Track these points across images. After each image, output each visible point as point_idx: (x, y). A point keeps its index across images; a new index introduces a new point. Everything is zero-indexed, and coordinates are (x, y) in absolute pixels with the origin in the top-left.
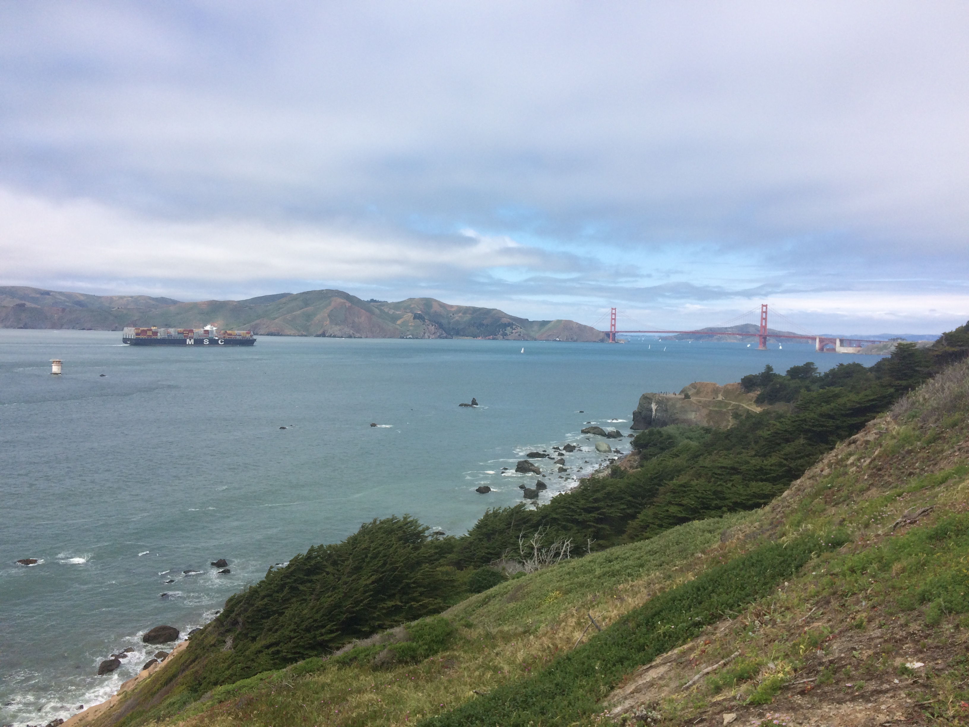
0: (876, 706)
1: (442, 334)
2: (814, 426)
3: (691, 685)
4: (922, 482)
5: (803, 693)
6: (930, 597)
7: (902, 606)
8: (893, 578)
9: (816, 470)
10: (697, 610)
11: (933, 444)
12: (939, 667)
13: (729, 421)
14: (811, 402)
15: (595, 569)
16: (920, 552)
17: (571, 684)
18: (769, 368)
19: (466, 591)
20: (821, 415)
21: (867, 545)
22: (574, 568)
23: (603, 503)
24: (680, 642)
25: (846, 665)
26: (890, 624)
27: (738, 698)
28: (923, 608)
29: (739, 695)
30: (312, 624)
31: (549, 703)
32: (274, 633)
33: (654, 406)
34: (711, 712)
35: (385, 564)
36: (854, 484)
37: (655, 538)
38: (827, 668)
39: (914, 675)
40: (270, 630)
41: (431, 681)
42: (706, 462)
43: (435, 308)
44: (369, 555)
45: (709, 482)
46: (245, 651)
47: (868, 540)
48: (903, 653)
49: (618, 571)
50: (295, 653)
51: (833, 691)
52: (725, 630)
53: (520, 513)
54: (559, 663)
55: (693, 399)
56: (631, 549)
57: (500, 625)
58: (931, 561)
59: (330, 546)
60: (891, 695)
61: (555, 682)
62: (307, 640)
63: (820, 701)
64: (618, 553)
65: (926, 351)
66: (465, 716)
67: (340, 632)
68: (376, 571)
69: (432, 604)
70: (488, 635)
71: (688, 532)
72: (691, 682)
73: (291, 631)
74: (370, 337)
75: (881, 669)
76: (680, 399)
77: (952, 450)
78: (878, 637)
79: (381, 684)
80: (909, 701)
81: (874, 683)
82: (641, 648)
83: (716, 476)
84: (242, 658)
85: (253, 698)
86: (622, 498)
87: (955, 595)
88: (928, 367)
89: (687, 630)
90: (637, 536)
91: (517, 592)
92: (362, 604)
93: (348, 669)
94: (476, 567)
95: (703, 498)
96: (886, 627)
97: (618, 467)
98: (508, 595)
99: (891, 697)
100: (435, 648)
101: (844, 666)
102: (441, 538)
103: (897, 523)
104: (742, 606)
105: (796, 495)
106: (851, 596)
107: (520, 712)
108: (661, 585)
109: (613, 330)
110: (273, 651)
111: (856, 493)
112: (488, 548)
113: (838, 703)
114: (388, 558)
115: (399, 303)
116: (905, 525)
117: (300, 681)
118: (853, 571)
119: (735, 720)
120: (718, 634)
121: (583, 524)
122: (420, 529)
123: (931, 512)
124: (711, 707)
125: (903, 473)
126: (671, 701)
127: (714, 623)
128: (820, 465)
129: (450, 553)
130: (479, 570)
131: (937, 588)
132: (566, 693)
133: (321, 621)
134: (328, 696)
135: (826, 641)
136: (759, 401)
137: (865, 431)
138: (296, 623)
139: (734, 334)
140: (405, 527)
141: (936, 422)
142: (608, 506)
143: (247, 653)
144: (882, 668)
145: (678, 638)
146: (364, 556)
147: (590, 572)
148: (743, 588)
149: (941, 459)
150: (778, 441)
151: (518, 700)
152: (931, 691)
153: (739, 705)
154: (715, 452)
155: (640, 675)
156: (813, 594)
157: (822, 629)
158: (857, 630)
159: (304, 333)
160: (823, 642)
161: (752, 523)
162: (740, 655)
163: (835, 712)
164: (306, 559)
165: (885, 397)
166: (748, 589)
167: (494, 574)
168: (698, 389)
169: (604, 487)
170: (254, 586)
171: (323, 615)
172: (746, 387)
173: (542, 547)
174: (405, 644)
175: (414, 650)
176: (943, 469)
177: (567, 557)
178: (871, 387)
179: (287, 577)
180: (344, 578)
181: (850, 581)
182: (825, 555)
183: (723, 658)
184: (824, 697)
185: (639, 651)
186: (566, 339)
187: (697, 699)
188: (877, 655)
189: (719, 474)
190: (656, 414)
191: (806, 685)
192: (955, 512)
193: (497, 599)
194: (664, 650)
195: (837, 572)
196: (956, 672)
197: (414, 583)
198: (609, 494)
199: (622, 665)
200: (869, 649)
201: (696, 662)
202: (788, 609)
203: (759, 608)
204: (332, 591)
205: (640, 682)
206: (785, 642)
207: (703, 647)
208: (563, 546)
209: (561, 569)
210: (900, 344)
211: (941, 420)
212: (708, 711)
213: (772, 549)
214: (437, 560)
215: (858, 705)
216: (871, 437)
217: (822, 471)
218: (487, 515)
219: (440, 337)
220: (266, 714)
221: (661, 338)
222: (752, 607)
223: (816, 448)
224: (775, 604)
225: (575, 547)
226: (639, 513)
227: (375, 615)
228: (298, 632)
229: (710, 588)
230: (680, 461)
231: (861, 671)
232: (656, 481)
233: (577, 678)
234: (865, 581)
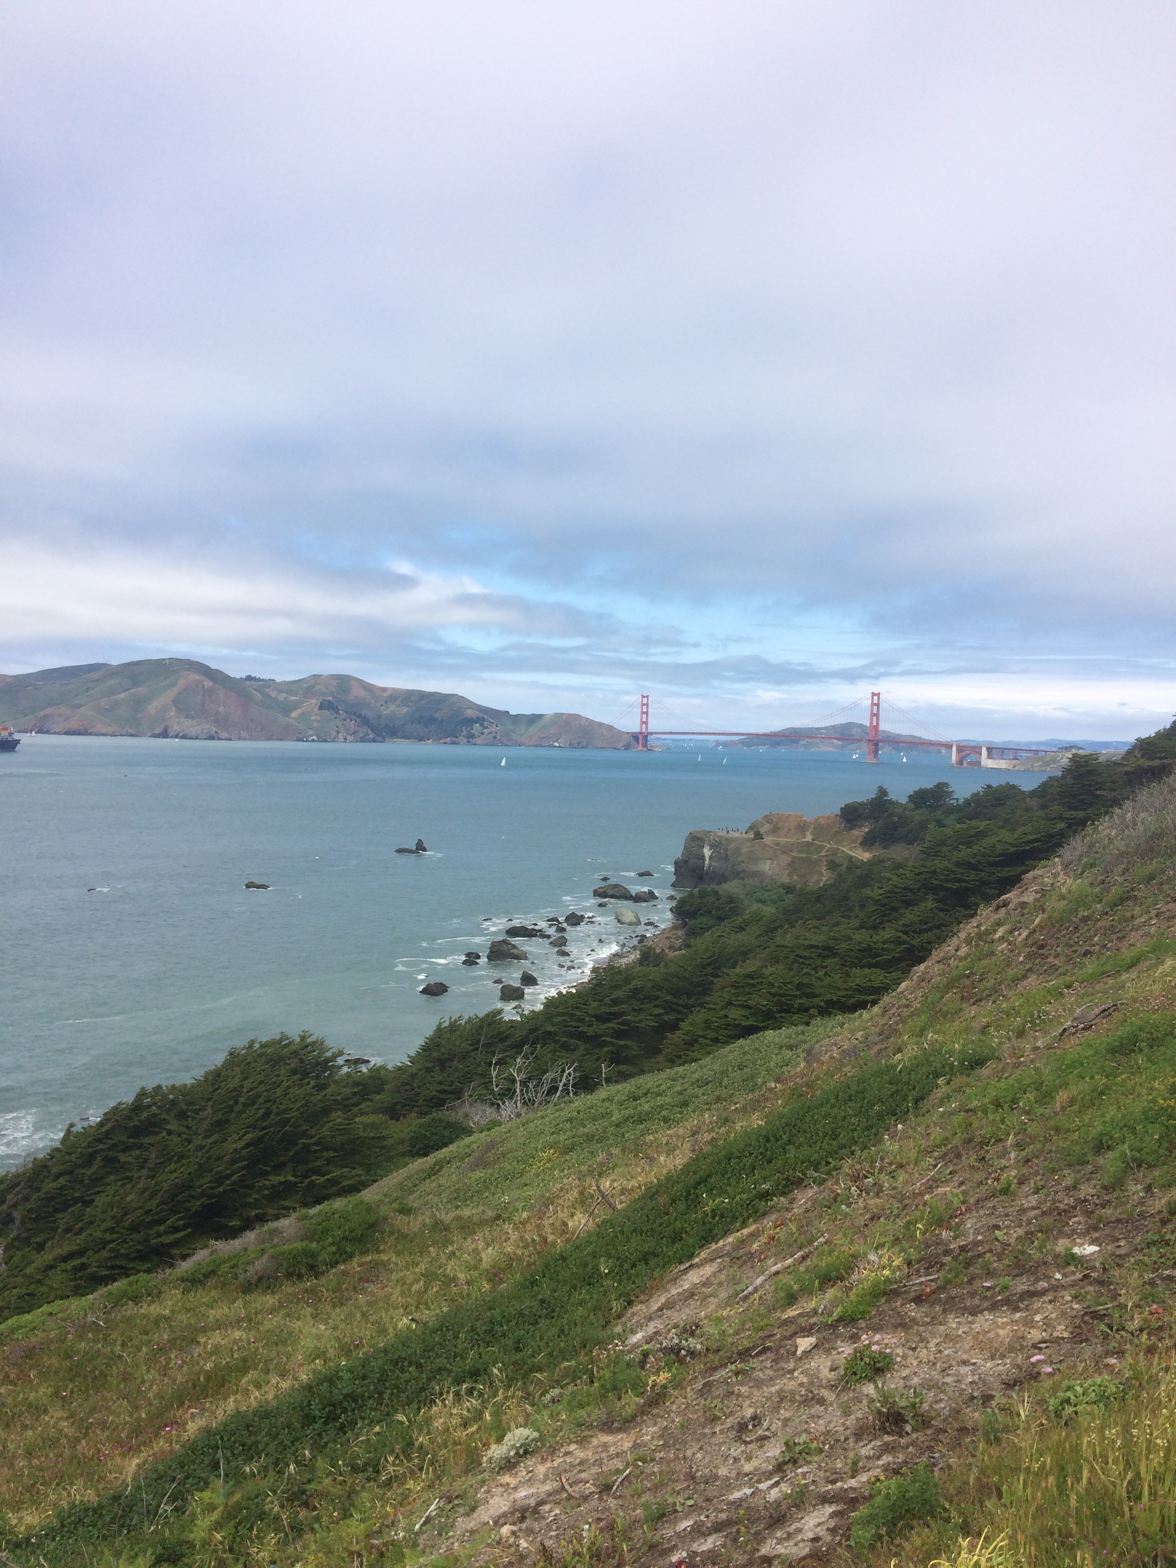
0: (1027, 1316)
1: (367, 734)
2: (947, 881)
3: (750, 1294)
4: (1102, 965)
5: (918, 1300)
6: (1110, 1143)
7: (1069, 1158)
8: (1056, 1114)
9: (948, 948)
10: (764, 1173)
11: (1120, 907)
12: (1121, 1252)
13: (822, 874)
14: (943, 843)
15: (611, 1111)
16: (1098, 1073)
17: (565, 1299)
18: (883, 792)
19: (403, 1154)
20: (958, 864)
21: (1021, 1063)
22: (578, 1112)
23: (625, 1006)
24: (738, 1224)
25: (985, 1253)
26: (1050, 1187)
27: (820, 1311)
28: (1101, 1161)
29: (822, 1307)
30: (142, 1218)
31: (528, 1333)
32: (76, 1234)
33: (707, 852)
34: (778, 1336)
35: (267, 1115)
36: (1003, 969)
37: (707, 1060)
38: (955, 1259)
39: (1085, 1265)
40: (68, 1230)
41: (342, 1305)
42: (787, 938)
43: (358, 693)
44: (242, 1100)
45: (790, 970)
46: (25, 1266)
47: (1022, 1056)
48: (1069, 1232)
49: (648, 1114)
50: (113, 1268)
51: (963, 1294)
52: (806, 1202)
53: (494, 1026)
54: (547, 1266)
55: (768, 840)
56: (669, 1079)
57: (457, 1207)
58: (1114, 1088)
59: (173, 1087)
60: (1049, 1298)
61: (540, 1297)
62: (134, 1245)
63: (944, 1311)
64: (649, 1086)
65: (1111, 765)
66: (391, 1361)
67: (190, 1230)
68: (253, 1126)
69: (346, 1178)
70: (438, 1226)
71: (757, 1049)
72: (750, 1289)
73: (105, 1231)
74: (245, 739)
75: (1035, 1257)
76: (748, 840)
77: (1146, 917)
78: (1033, 1208)
79: (256, 1313)
80: (1076, 1306)
81: (1025, 1280)
82: (676, 1237)
83: (801, 960)
84: (19, 1280)
85: (34, 1347)
86: (656, 998)
87: (1147, 1139)
88: (1114, 790)
89: (748, 1205)
90: (679, 1057)
91: (486, 1153)
92: (228, 1182)
93: (200, 1291)
94: (421, 1114)
95: (781, 995)
96: (1045, 1191)
97: (650, 949)
98: (472, 1159)
99: (1050, 1302)
100: (349, 1250)
101: (980, 1255)
102: (364, 1069)
103: (1065, 1030)
104: (833, 1163)
105: (918, 987)
106: (994, 1144)
107: (481, 1349)
108: (713, 1135)
109: (644, 730)
110: (74, 1266)
111: (1006, 983)
112: (440, 1083)
113: (971, 1314)
114: (273, 1104)
115: (295, 682)
116: (1077, 1031)
117: (116, 1316)
118: (998, 1105)
119: (816, 1346)
120: (796, 1210)
121: (595, 1041)
122: (329, 1054)
123: (1114, 1011)
124: (779, 1327)
125: (1075, 951)
126: (719, 1320)
127: (790, 1192)
128: (955, 941)
129: (378, 1093)
130: (426, 1119)
131: (1121, 1129)
132: (555, 1314)
133: (157, 1213)
134: (166, 1337)
135: (956, 1217)
136: (867, 842)
137: (1020, 888)
138: (113, 1217)
139: (830, 738)
140: (303, 1052)
141: (1123, 874)
142: (634, 1010)
143: (28, 1271)
144: (1037, 1256)
145: (734, 1219)
146: (232, 1103)
147: (603, 1116)
148: (835, 1136)
149: (1131, 930)
150: (893, 904)
151: (478, 1330)
152: (1109, 1291)
153: (821, 1322)
154: (800, 922)
155: (674, 1280)
156: (938, 1142)
157: (949, 1196)
158: (1002, 1198)
159: (131, 731)
160: (951, 1218)
161: (852, 1032)
162: (826, 1243)
163: (966, 1329)
164: (133, 1110)
165: (1051, 836)
166: (843, 1138)
167: (450, 1125)
168: (775, 823)
169: (628, 981)
170: (41, 1156)
171: (162, 1203)
172: (848, 821)
173: (529, 1079)
174: (298, 1245)
175: (313, 1255)
176: (1133, 945)
177: (568, 1093)
178: (1031, 821)
179: (99, 1141)
180: (198, 1141)
181: (993, 1120)
182: (959, 1080)
183: (801, 1248)
184: (951, 1306)
185: (673, 1242)
186: (570, 744)
187: (759, 1315)
188: (1030, 1235)
189: (806, 958)
190: (710, 864)
191: (923, 1287)
192: (1148, 1011)
193: (454, 1166)
194: (713, 1238)
195: (977, 1107)
196: (1146, 1258)
197: (316, 1143)
198: (636, 991)
199: (647, 1264)
200: (1020, 1226)
201: (760, 1257)
202: (901, 1166)
203: (858, 1167)
204: (176, 1162)
205: (674, 1292)
206: (894, 1220)
207: (771, 1232)
208: (562, 1076)
209: (557, 1114)
210: (1075, 755)
211: (1131, 871)
212: (775, 1335)
213: (880, 1073)
214: (356, 1105)
215: (1000, 1317)
216: (1029, 897)
217: (957, 950)
218: (439, 1030)
219: (363, 740)
220: (56, 1373)
221: (718, 744)
222: (848, 1165)
223: (951, 915)
224: (882, 1159)
225: (580, 1077)
226: (682, 1020)
227: (251, 1200)
228: (118, 1232)
229: (784, 1137)
230: (746, 938)
231: (1006, 1262)
232: (709, 970)
233: (575, 1290)
234: (1015, 1121)
